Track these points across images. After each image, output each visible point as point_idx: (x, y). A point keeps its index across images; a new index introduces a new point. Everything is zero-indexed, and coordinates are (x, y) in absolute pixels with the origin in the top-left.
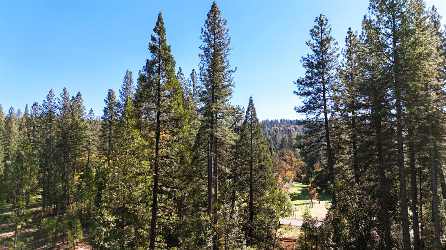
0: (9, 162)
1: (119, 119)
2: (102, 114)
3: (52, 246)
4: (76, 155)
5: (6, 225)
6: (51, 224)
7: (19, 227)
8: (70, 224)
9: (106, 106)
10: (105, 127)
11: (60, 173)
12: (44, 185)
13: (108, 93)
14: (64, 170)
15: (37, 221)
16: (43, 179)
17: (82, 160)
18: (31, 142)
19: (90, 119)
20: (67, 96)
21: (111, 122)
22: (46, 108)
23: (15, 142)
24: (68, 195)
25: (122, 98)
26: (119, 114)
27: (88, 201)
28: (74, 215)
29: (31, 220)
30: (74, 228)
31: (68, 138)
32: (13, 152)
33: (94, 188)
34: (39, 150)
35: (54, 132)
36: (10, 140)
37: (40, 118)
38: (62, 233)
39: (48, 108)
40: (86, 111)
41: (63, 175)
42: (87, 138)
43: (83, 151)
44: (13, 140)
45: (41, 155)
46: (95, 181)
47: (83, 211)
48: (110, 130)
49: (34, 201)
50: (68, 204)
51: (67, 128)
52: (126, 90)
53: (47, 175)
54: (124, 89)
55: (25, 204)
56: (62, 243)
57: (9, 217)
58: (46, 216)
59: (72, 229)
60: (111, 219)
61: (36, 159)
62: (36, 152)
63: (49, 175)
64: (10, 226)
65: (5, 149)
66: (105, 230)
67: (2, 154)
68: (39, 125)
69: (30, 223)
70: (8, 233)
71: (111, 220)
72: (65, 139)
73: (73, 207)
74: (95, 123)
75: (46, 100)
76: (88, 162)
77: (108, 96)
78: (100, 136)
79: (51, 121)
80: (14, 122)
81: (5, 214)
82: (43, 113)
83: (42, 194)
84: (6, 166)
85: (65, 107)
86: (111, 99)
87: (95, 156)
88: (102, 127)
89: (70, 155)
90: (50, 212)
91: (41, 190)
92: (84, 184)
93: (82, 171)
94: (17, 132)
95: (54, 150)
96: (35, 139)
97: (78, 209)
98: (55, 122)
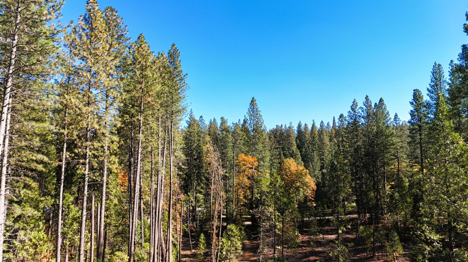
0: (324, 171)
1: (429, 122)
2: (409, 118)
3: (372, 255)
4: (384, 164)
5: (329, 228)
6: (368, 232)
7: (340, 232)
8: (387, 235)
9: (412, 109)
10: (414, 132)
11: (370, 181)
12: (357, 193)
13: (413, 94)
14: (374, 179)
15: (355, 228)
16: (355, 187)
17: (392, 169)
18: (341, 152)
19: (395, 124)
20: (370, 104)
21: (420, 126)
22: (351, 119)
23: (328, 153)
24: (381, 205)
25: (431, 97)
26: (429, 115)
27: (403, 213)
28: (390, 227)
29: (349, 227)
30: (392, 240)
31: (374, 147)
32: (327, 161)
33: (409, 200)
34: (349, 159)
35: (361, 142)
36: (324, 151)
37: (346, 129)
38: (380, 244)
39: (353, 118)
40: (390, 117)
41: (374, 184)
42: (394, 145)
43: (392, 159)
44: (326, 151)
45: (351, 164)
46: (409, 191)
47: (399, 224)
48: (420, 135)
49: (350, 209)
50: (382, 215)
51: (373, 136)
52: (436, 87)
53: (358, 183)
54: (433, 86)
55: (342, 210)
56: (381, 254)
57: (331, 221)
58: (362, 224)
59: (390, 241)
60: (435, 237)
61: (347, 168)
62: (346, 161)
63: (360, 184)
64: (331, 229)
65: (320, 159)
66: (429, 249)
67: (319, 164)
68: (347, 136)
69: (349, 229)
70: (331, 236)
71: (435, 239)
72: (372, 147)
73: (388, 218)
74: (401, 128)
75: (351, 111)
76: (399, 171)
77: (414, 97)
78: (409, 143)
79: (357, 130)
80: (325, 134)
81: (327, 218)
82: (348, 123)
83: (356, 201)
84: (323, 174)
85: (368, 116)
86: (417, 100)
87: (406, 165)
88: (410, 133)
89: (379, 164)
90: (365, 221)
91: (355, 198)
92: (397, 194)
93: (393, 181)
94: (328, 143)
95: (362, 159)
96: (344, 149)
97: (394, 221)
98: (360, 131)
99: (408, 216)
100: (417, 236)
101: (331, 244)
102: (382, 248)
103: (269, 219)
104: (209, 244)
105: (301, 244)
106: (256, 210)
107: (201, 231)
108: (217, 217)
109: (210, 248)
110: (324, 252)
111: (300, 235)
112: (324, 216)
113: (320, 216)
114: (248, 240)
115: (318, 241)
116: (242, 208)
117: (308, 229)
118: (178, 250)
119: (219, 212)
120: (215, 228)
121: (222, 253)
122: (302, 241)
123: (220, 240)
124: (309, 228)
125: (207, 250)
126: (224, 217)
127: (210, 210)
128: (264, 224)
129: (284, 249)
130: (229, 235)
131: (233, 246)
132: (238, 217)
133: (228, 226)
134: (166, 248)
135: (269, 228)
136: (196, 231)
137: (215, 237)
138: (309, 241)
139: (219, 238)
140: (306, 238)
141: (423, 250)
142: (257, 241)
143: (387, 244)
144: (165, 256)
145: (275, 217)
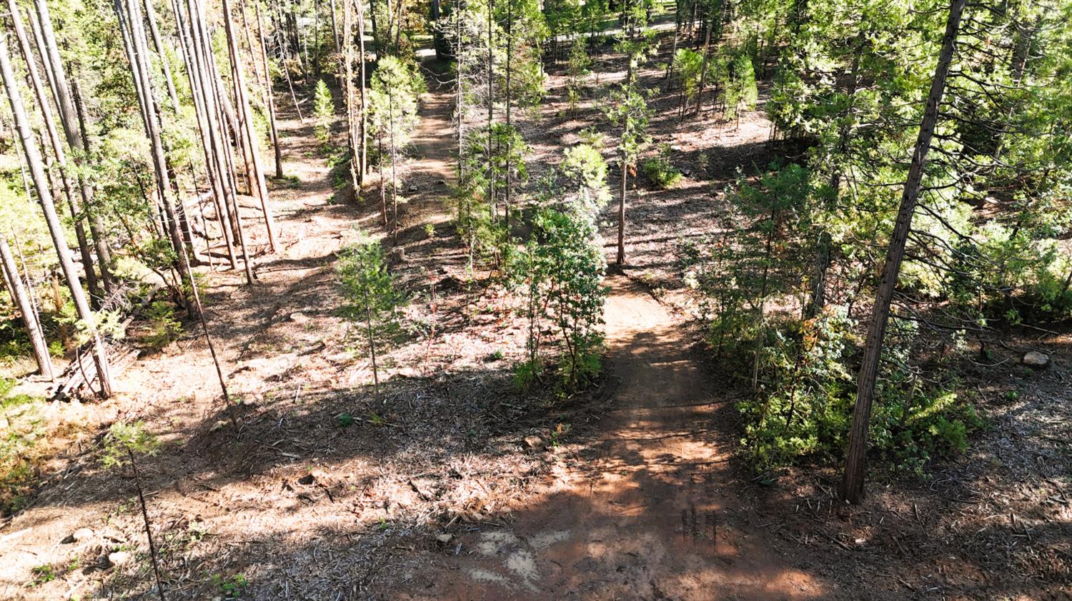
99: (782, 22)
100: (791, 66)
101: (612, 93)
102: (716, 93)
103: (476, 42)
104: (340, 105)
105: (547, 97)
106: (445, 22)
107: (318, 74)
108: (352, 39)
109: (344, 113)
110: (597, 110)
111: (546, 75)
112: (602, 30)
113: (592, 30)
114: (430, 92)
115: (585, 88)
116: (411, 15)
117: (565, 62)
118: (269, 120)
119: (356, 28)
120: (349, 66)
121: (372, 123)
122: (552, 90)
123: (365, 95)
124: (567, 59)
125: (337, 118)
126: (370, 38)
127: (331, 23)
128: (464, 53)
129: (512, 109)
130: (385, 83)
131: (397, 107)
132: (404, 38)
133: (382, 63)
134: (238, 117)
135: (477, 62)
136: (304, 76)
137: (351, 87)
138: (565, 89)
139: (361, 90)
140: (559, 82)
141: (797, 95)
142: (451, 92)
143: (728, 84)
144: (239, 135)
145: (490, 38)
